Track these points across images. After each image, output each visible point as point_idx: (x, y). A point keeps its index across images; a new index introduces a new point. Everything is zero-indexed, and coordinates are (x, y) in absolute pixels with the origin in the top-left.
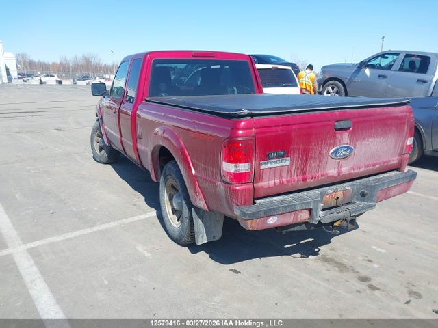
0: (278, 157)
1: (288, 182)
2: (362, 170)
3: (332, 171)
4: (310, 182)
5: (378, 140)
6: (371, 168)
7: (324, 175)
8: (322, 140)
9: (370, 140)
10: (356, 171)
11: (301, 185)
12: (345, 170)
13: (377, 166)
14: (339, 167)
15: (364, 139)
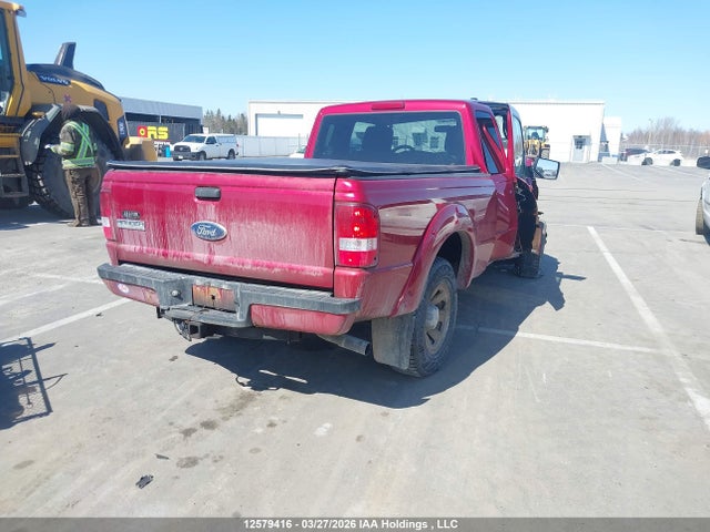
0: (133, 218)
1: (147, 251)
2: (248, 267)
3: (200, 255)
4: (172, 262)
5: (271, 227)
6: (265, 269)
7: (189, 257)
8: (178, 209)
9: (254, 223)
10: (237, 266)
11: (162, 261)
12: (221, 258)
13: (276, 270)
14: (211, 252)
15: (242, 220)
